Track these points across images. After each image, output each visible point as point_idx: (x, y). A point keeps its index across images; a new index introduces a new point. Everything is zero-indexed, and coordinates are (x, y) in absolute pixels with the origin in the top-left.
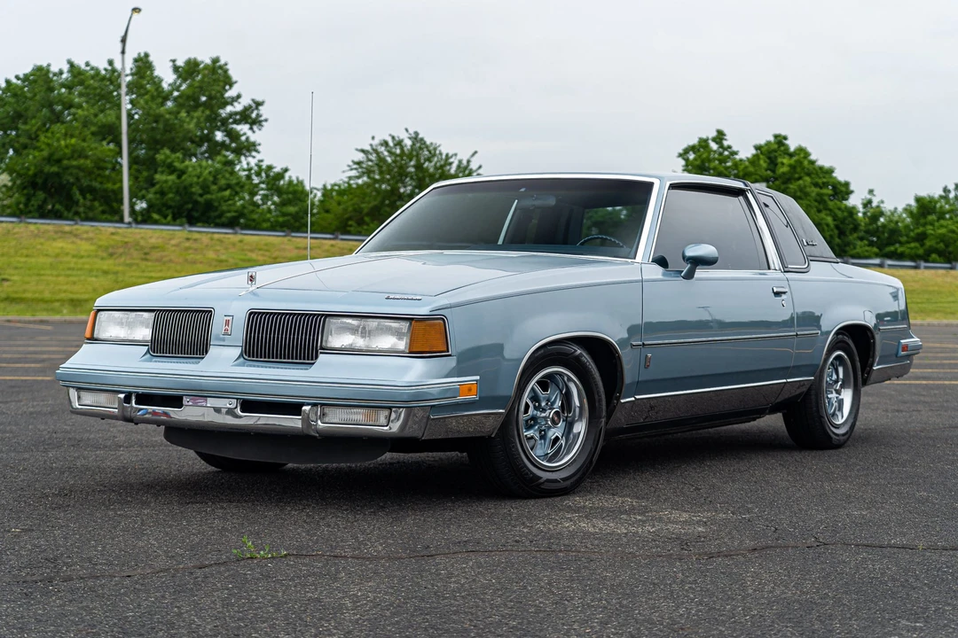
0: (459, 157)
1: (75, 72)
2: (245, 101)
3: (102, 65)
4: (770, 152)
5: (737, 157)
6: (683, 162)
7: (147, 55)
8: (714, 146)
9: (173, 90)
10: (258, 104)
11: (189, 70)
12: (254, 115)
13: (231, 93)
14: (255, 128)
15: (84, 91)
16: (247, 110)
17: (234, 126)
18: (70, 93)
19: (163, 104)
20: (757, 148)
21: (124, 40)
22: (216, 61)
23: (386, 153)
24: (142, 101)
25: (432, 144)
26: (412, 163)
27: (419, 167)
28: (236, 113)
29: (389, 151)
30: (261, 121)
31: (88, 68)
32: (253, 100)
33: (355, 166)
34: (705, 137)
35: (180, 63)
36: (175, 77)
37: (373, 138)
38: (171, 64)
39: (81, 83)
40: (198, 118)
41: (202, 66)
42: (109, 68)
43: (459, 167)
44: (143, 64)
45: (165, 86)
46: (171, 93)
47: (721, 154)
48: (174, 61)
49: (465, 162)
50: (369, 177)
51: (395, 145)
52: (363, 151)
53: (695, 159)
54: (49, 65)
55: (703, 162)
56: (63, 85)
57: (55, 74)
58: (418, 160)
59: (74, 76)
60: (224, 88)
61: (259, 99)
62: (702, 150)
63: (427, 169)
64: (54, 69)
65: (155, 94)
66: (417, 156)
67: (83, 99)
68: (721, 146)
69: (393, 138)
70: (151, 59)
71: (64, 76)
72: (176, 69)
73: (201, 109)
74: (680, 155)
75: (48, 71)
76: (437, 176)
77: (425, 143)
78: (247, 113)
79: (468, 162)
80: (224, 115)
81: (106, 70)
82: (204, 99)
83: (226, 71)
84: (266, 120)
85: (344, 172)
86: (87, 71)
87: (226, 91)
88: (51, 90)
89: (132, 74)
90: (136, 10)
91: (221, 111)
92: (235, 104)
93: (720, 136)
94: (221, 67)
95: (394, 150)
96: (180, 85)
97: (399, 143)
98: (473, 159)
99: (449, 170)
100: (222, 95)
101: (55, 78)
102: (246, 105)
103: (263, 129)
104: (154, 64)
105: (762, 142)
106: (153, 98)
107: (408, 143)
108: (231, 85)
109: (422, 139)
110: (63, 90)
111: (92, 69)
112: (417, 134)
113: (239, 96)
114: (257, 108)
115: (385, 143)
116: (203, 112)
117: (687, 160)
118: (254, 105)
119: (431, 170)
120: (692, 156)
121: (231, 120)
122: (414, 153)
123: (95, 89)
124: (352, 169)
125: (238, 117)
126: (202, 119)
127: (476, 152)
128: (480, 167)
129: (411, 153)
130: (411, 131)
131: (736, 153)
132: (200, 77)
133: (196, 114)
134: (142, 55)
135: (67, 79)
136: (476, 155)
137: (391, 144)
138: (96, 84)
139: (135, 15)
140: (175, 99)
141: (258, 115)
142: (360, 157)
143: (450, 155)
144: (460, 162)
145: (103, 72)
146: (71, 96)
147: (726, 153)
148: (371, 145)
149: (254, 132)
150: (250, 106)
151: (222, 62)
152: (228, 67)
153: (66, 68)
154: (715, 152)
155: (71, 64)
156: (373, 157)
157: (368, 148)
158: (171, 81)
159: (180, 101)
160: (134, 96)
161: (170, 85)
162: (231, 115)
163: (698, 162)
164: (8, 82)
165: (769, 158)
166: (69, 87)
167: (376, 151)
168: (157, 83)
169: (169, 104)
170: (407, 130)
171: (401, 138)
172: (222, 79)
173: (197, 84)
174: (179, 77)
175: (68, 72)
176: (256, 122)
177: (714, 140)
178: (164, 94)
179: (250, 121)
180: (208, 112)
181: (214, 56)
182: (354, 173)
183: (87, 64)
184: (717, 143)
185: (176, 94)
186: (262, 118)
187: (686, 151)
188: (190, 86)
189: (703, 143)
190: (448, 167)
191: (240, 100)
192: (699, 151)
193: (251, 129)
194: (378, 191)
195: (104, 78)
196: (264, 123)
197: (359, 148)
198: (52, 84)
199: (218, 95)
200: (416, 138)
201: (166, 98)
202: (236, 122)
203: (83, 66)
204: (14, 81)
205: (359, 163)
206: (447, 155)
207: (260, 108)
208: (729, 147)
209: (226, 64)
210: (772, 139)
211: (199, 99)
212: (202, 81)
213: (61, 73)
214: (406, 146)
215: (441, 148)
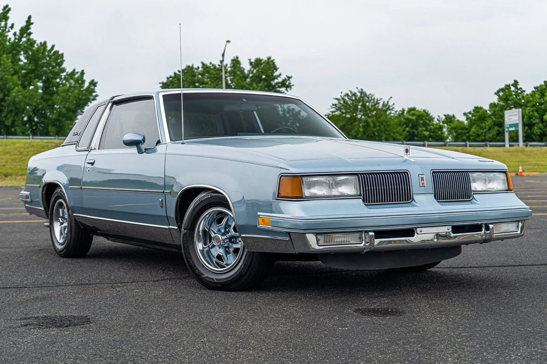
0: (383, 100)
1: (205, 67)
2: (283, 77)
3: (217, 63)
4: (542, 90)
5: (525, 93)
6: (497, 97)
7: (237, 58)
8: (513, 88)
9: (250, 73)
10: (289, 78)
11: (257, 63)
12: (287, 83)
13: (276, 73)
14: (288, 89)
15: (209, 76)
16: (284, 81)
17: (278, 89)
18: (203, 77)
19: (245, 80)
20: (535, 88)
21: (223, 55)
22: (269, 58)
23: (348, 100)
24: (235, 80)
25: (370, 94)
26: (360, 104)
27: (364, 106)
28: (279, 83)
29: (349, 99)
30: (291, 86)
31: (211, 65)
32: (287, 76)
33: (334, 106)
34: (508, 84)
35: (253, 60)
36: (250, 67)
37: (342, 93)
38: (249, 61)
39: (208, 72)
40: (261, 86)
41: (263, 61)
42: (220, 64)
43: (383, 104)
44: (236, 62)
45: (246, 72)
46: (249, 75)
47: (516, 92)
48: (250, 60)
49: (386, 102)
50: (340, 111)
51: (352, 96)
52: (336, 99)
53: (503, 95)
54: (193, 65)
55: (507, 97)
56: (199, 74)
57: (196, 69)
58: (363, 103)
59: (204, 69)
60: (273, 71)
61: (289, 75)
62: (507, 90)
63: (368, 107)
64: (195, 66)
65: (241, 75)
66: (363, 100)
67: (209, 80)
68: (516, 88)
69: (351, 92)
70: (239, 59)
71: (200, 69)
72: (251, 63)
73: (262, 82)
74: (495, 94)
75: (192, 67)
76: (372, 109)
77: (366, 94)
78: (285, 82)
79: (388, 102)
80: (273, 84)
81: (219, 65)
82: (264, 77)
83: (274, 63)
84: (293, 85)
85: (329, 109)
86: (210, 67)
87: (274, 72)
88: (194, 76)
89: (231, 67)
90: (228, 41)
91: (272, 82)
92: (279, 78)
93: (516, 83)
94: (272, 61)
95: (351, 98)
96: (253, 71)
97: (355, 95)
98: (390, 101)
99: (378, 106)
100: (272, 74)
101: (196, 71)
102: (284, 78)
103: (292, 89)
104: (241, 61)
105: (538, 85)
106: (240, 78)
107: (359, 94)
108: (276, 70)
109: (365, 92)
110: (200, 76)
111: (213, 65)
112: (362, 90)
113: (280, 75)
114: (289, 80)
115: (347, 95)
116: (264, 83)
117: (499, 96)
118: (287, 79)
119: (370, 107)
120: (501, 94)
121: (277, 86)
122: (361, 99)
123: (214, 75)
124: (332, 108)
125: (280, 85)
126: (263, 87)
127: (391, 97)
128: (394, 104)
129: (360, 98)
130: (360, 89)
131: (524, 91)
132: (262, 66)
133: (260, 85)
134: (235, 58)
135: (201, 71)
136: (392, 99)
137: (350, 95)
138: (215, 73)
139: (228, 44)
140: (251, 78)
141: (289, 83)
142: (336, 102)
143: (379, 99)
144: (384, 102)
145: (218, 67)
146: (204, 79)
147: (519, 91)
148: (341, 96)
149: (288, 91)
150: (286, 79)
151: (272, 59)
152: (274, 61)
153: (200, 65)
154: (513, 91)
155: (203, 64)
156: (342, 102)
157: (339, 97)
158: (249, 69)
159: (253, 78)
160: (232, 77)
161: (248, 71)
162: (277, 84)
163: (504, 97)
164: (175, 74)
165: (541, 93)
166: (202, 75)
167: (343, 99)
168: (242, 71)
169: (248, 80)
170: (357, 88)
171: (355, 92)
172: (272, 66)
173: (260, 70)
174: (252, 67)
175: (202, 67)
176: (288, 87)
177: (513, 85)
178: (245, 76)
179: (286, 86)
180: (265, 83)
181: (268, 56)
182: (334, 110)
183: (211, 63)
184: (514, 87)
185: (251, 75)
186: (291, 84)
187: (499, 91)
188: (257, 71)
189: (508, 87)
190: (378, 105)
191: (281, 76)
192: (505, 91)
193: (286, 90)
194: (345, 118)
195: (218, 69)
196: (292, 87)
197: (335, 98)
198: (194, 74)
199: (270, 74)
200: (362, 92)
201: (246, 78)
202: (279, 87)
203: (208, 65)
204: (178, 73)
205: (335, 105)
206: (377, 100)
207: (290, 79)
208: (521, 88)
209: (274, 60)
210: (543, 83)
211: (262, 77)
212: (263, 68)
213: (198, 68)
214: (357, 96)
215: (375, 96)
